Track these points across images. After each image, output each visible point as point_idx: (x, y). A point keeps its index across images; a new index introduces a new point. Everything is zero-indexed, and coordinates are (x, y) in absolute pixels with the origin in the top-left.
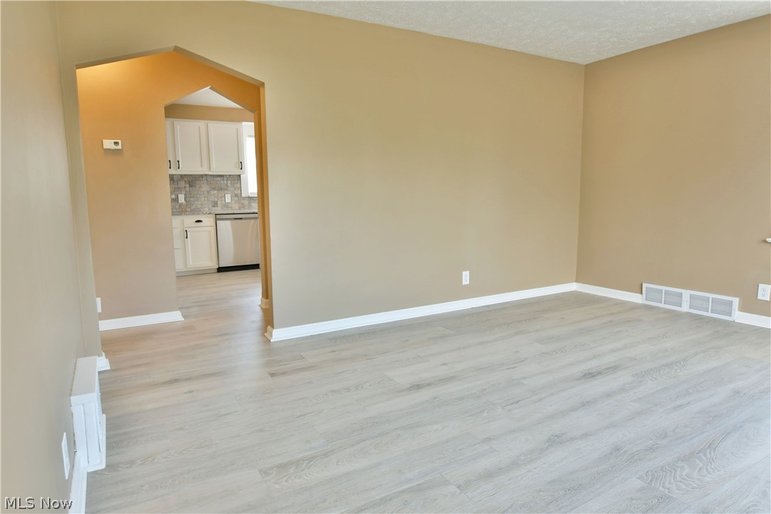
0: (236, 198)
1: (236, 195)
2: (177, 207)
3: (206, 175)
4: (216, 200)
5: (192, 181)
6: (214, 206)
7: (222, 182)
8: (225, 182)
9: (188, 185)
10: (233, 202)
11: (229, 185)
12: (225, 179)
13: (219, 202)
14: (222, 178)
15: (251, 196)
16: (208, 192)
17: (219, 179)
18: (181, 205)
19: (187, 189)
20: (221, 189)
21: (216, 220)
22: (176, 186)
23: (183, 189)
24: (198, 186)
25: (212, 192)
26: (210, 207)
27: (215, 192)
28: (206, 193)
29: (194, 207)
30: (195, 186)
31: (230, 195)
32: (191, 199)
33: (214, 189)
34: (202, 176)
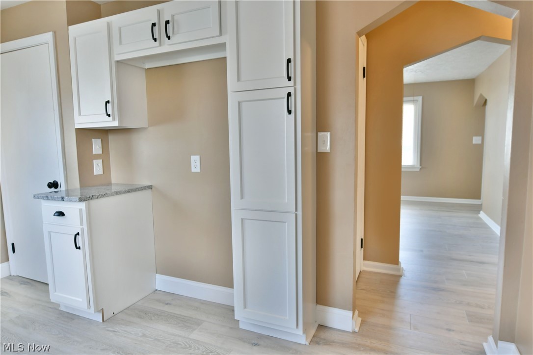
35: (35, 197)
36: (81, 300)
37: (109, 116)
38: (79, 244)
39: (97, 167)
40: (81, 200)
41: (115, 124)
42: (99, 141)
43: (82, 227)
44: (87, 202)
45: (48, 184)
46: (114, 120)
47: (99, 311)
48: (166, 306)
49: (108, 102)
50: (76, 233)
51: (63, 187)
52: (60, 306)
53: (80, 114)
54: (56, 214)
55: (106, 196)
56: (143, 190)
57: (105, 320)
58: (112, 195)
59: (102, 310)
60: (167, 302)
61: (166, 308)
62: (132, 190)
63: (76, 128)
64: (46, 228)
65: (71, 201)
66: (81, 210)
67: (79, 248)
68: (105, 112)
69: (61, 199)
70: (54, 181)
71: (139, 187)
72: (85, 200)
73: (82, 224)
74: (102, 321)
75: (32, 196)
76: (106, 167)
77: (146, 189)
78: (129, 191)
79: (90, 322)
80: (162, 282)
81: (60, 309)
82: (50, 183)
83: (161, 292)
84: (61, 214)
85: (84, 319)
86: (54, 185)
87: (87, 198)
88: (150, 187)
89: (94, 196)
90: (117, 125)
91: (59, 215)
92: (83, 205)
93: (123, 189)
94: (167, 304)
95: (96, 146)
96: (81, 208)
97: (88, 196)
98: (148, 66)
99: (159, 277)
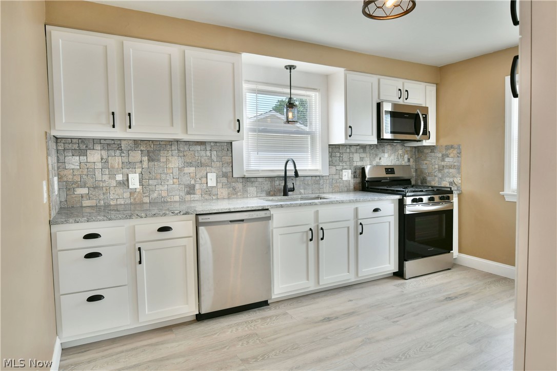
0: (224, 180)
1: (225, 175)
2: (127, 195)
3: (177, 141)
4: (193, 182)
5: (153, 152)
6: (189, 193)
7: (203, 153)
8: (208, 153)
9: (145, 159)
10: (220, 185)
11: (214, 158)
12: (208, 148)
13: (197, 187)
14: (203, 147)
15: (247, 175)
16: (180, 169)
17: (198, 148)
18: (133, 192)
19: (145, 164)
20: (201, 165)
21: (198, 225)
22: (125, 159)
23: (138, 165)
24: (163, 159)
25: (187, 170)
26: (183, 194)
27: (192, 169)
28: (176, 171)
29: (155, 195)
30: (158, 160)
31: (215, 174)
32: (151, 182)
33: (190, 164)
34: (170, 143)
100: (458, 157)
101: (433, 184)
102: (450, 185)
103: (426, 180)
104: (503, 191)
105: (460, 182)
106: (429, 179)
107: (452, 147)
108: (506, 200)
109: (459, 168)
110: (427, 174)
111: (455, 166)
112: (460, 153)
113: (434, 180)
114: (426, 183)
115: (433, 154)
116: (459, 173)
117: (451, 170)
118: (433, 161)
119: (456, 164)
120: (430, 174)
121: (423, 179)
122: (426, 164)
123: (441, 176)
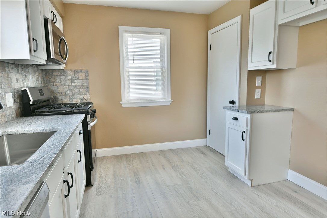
35: (224, 108)
36: (241, 169)
37: (270, 61)
38: (244, 138)
39: (258, 94)
40: (248, 113)
41: (274, 66)
42: (260, 78)
43: (247, 128)
44: (251, 114)
45: (230, 102)
46: (273, 64)
47: (250, 180)
48: (295, 193)
49: (271, 53)
50: (243, 131)
51: (237, 104)
52: (228, 169)
53: (251, 62)
54: (233, 119)
55: (263, 112)
56: (287, 111)
57: (252, 186)
58: (266, 112)
59: (252, 179)
60: (295, 191)
61: (294, 195)
62: (280, 110)
63: (248, 70)
64: (227, 125)
65: (243, 112)
66: (247, 119)
67: (244, 140)
68: (268, 59)
69: (237, 111)
70: (232, 100)
71: (284, 108)
72: (250, 113)
73: (247, 127)
74: (251, 186)
75: (223, 108)
76: (263, 94)
77: (289, 111)
78: (277, 111)
79: (244, 183)
80: (292, 176)
81: (228, 170)
82: (231, 101)
83: (291, 183)
84: (236, 119)
85: (240, 180)
86: (232, 102)
87: (252, 112)
88: (293, 110)
89: (256, 111)
90: (275, 67)
91: (235, 120)
92: (249, 116)
93: (274, 109)
94: (296, 192)
95: (258, 81)
96: (247, 117)
97: (252, 111)
98: (301, 24)
99: (290, 172)
100: (86, 79)
101: (65, 101)
102: (81, 101)
103: (57, 99)
104: (121, 101)
105: (89, 98)
106: (60, 98)
107: (81, 71)
108: (123, 107)
109: (87, 88)
110: (58, 94)
111: (84, 86)
112: (88, 76)
113: (65, 98)
114: (57, 101)
115: (62, 77)
116: (88, 91)
117: (81, 90)
118: (63, 82)
119: (85, 85)
120: (61, 94)
121: (54, 98)
122: (56, 85)
123: (72, 95)
